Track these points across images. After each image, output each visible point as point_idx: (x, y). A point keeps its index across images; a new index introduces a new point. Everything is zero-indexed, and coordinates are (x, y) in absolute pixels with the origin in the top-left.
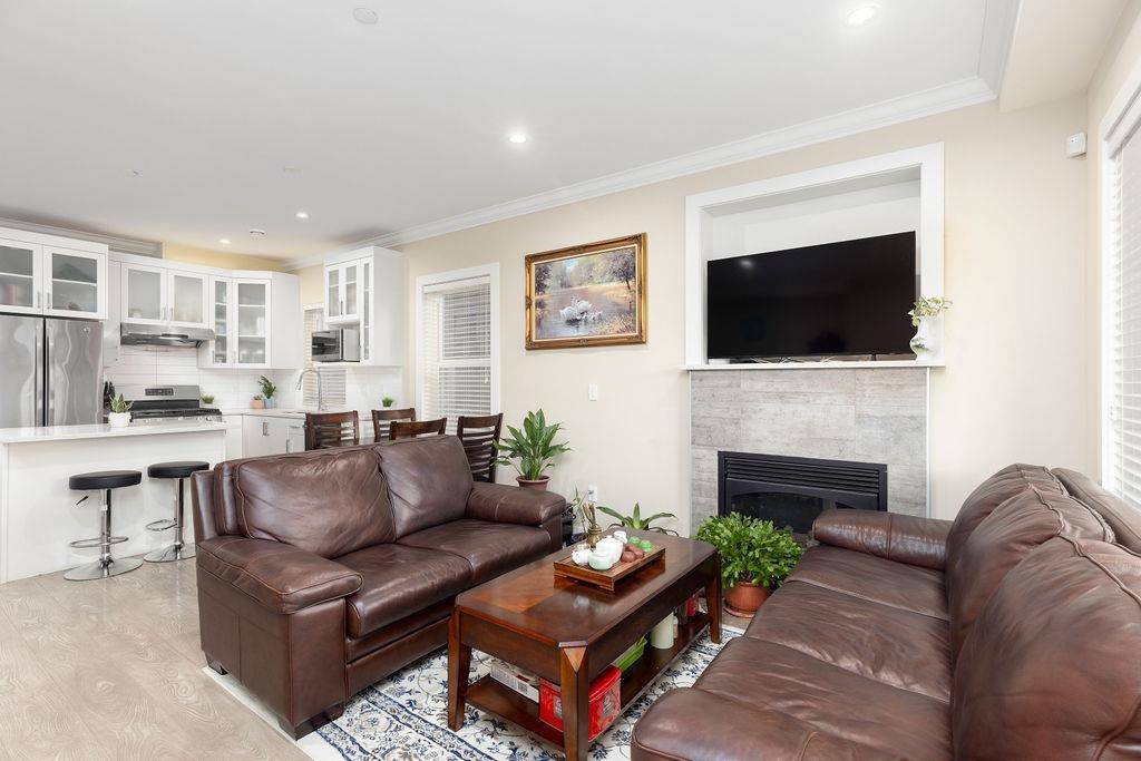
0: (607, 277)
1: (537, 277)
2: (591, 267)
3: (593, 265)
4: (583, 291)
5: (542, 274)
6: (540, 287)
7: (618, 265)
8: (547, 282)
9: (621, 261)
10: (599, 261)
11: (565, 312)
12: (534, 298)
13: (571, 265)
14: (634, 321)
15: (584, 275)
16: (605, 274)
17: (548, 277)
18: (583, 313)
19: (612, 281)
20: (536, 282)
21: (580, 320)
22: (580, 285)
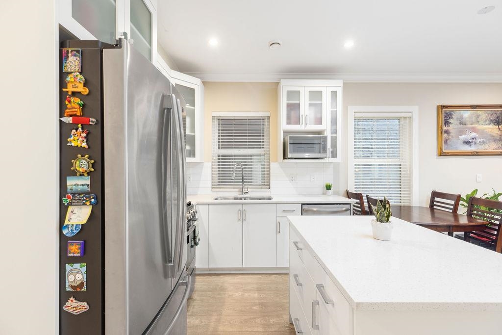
0: (487, 122)
1: (445, 117)
2: (478, 116)
3: (479, 116)
5: (448, 116)
6: (447, 123)
7: (493, 117)
8: (451, 121)
9: (495, 116)
10: (483, 114)
11: (463, 137)
12: (444, 128)
13: (467, 114)
15: (474, 119)
16: (486, 120)
17: (452, 118)
18: (473, 139)
19: (490, 124)
20: (445, 120)
21: (472, 142)
22: (472, 124)
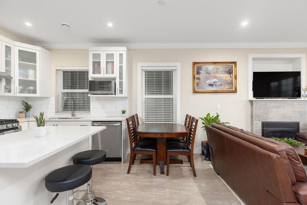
1: (197, 69)
2: (218, 69)
3: (219, 68)
4: (214, 76)
5: (199, 69)
6: (198, 73)
7: (227, 69)
8: (201, 72)
9: (228, 68)
11: (208, 82)
12: (197, 76)
13: (211, 67)
14: (232, 86)
15: (215, 71)
16: (223, 71)
17: (201, 70)
18: (214, 83)
19: (225, 74)
20: (197, 71)
21: (214, 85)
22: (214, 74)
